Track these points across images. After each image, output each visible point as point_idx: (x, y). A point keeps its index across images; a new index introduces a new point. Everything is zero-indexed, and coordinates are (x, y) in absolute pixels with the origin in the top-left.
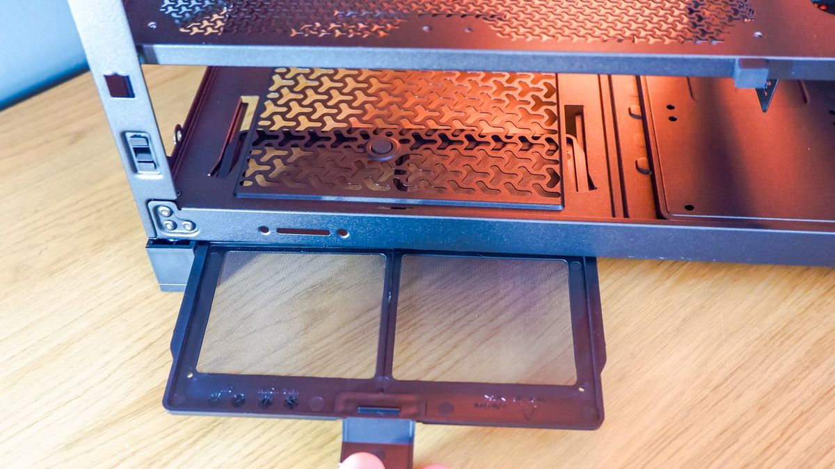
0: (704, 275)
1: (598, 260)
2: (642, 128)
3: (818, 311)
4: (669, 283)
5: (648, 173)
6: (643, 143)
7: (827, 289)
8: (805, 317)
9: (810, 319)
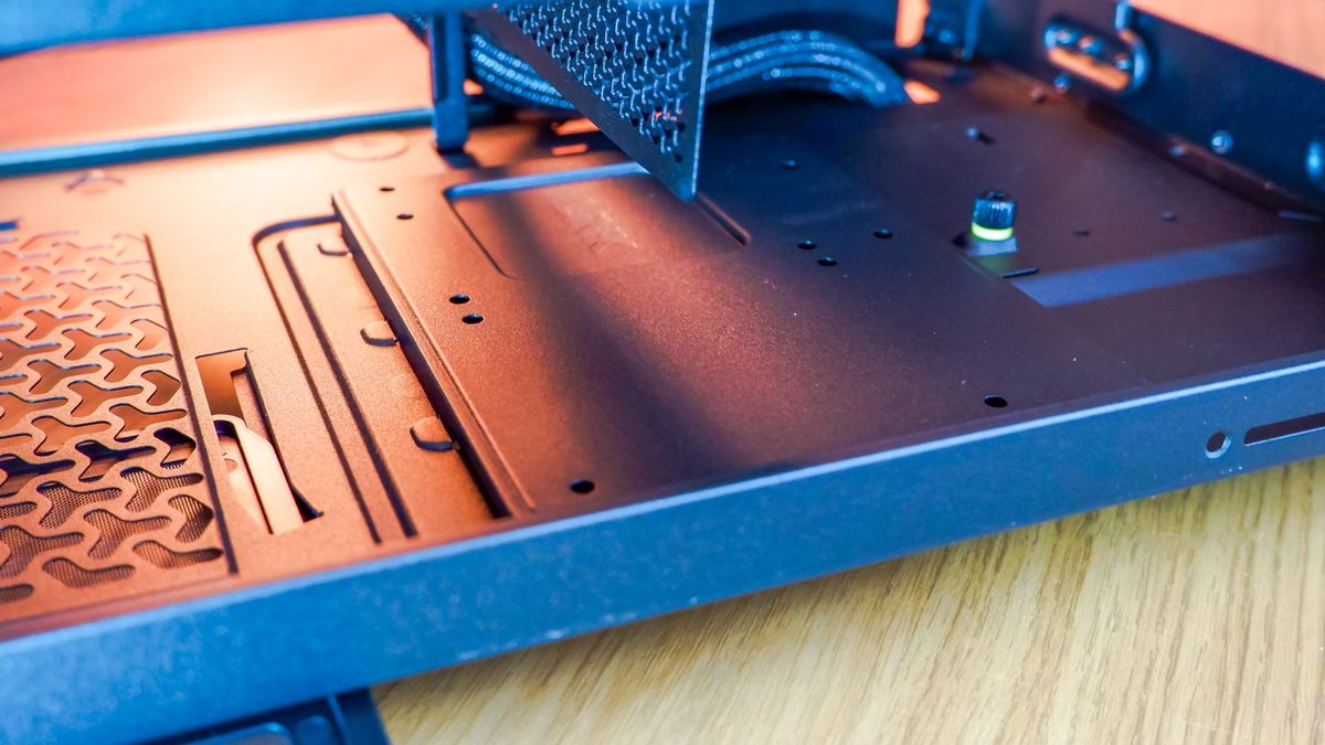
0: (665, 675)
1: (375, 696)
2: (406, 363)
3: (958, 678)
4: (585, 721)
5: (450, 449)
6: (415, 389)
7: (949, 620)
8: (938, 699)
9: (950, 702)
